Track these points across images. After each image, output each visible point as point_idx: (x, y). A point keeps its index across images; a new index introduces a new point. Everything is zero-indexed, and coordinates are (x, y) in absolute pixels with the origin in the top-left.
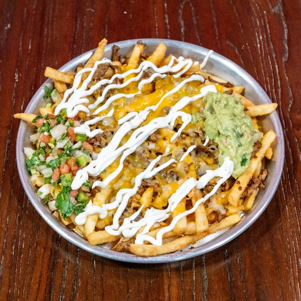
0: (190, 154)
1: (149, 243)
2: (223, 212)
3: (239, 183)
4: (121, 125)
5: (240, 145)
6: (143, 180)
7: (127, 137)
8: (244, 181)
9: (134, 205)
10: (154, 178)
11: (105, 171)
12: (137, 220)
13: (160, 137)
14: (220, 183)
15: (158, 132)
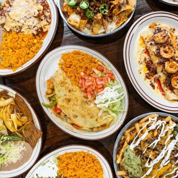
0: (144, 151)
1: (153, 118)
2: (131, 133)
3: (127, 143)
4: (168, 160)
5: (129, 155)
6: (158, 139)
7: (166, 155)
8: (126, 144)
9: (159, 131)
10: (154, 140)
11: (170, 142)
12: (157, 126)
13: (155, 156)
14: (133, 142)
15: (156, 158)
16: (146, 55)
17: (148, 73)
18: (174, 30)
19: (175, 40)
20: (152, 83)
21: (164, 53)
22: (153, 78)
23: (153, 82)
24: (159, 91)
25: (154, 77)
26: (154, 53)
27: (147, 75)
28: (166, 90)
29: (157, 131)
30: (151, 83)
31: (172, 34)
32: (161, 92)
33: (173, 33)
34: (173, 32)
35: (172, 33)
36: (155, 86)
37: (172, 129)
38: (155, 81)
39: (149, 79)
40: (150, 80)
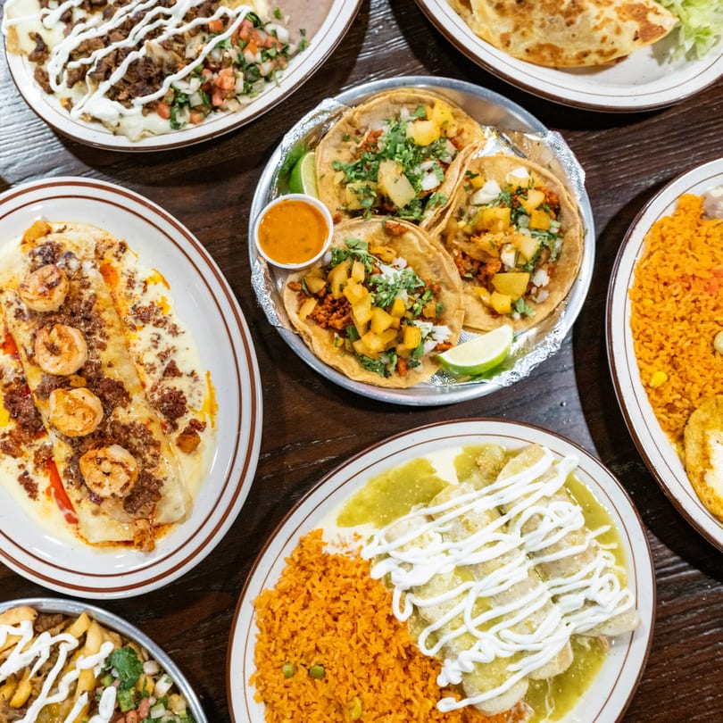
16: (8, 355)
17: (10, 433)
18: (123, 247)
19: (124, 290)
20: (26, 473)
21: (47, 355)
22: (30, 453)
23: (30, 467)
24: (53, 505)
25: (36, 448)
26: (26, 350)
27: (7, 438)
28: (79, 502)
29: (33, 683)
30: (22, 472)
31: (115, 264)
32: (61, 508)
33: (119, 259)
34: (116, 256)
35: (115, 259)
36: (36, 485)
37: (91, 670)
38: (37, 465)
39: (15, 457)
40: (19, 461)
